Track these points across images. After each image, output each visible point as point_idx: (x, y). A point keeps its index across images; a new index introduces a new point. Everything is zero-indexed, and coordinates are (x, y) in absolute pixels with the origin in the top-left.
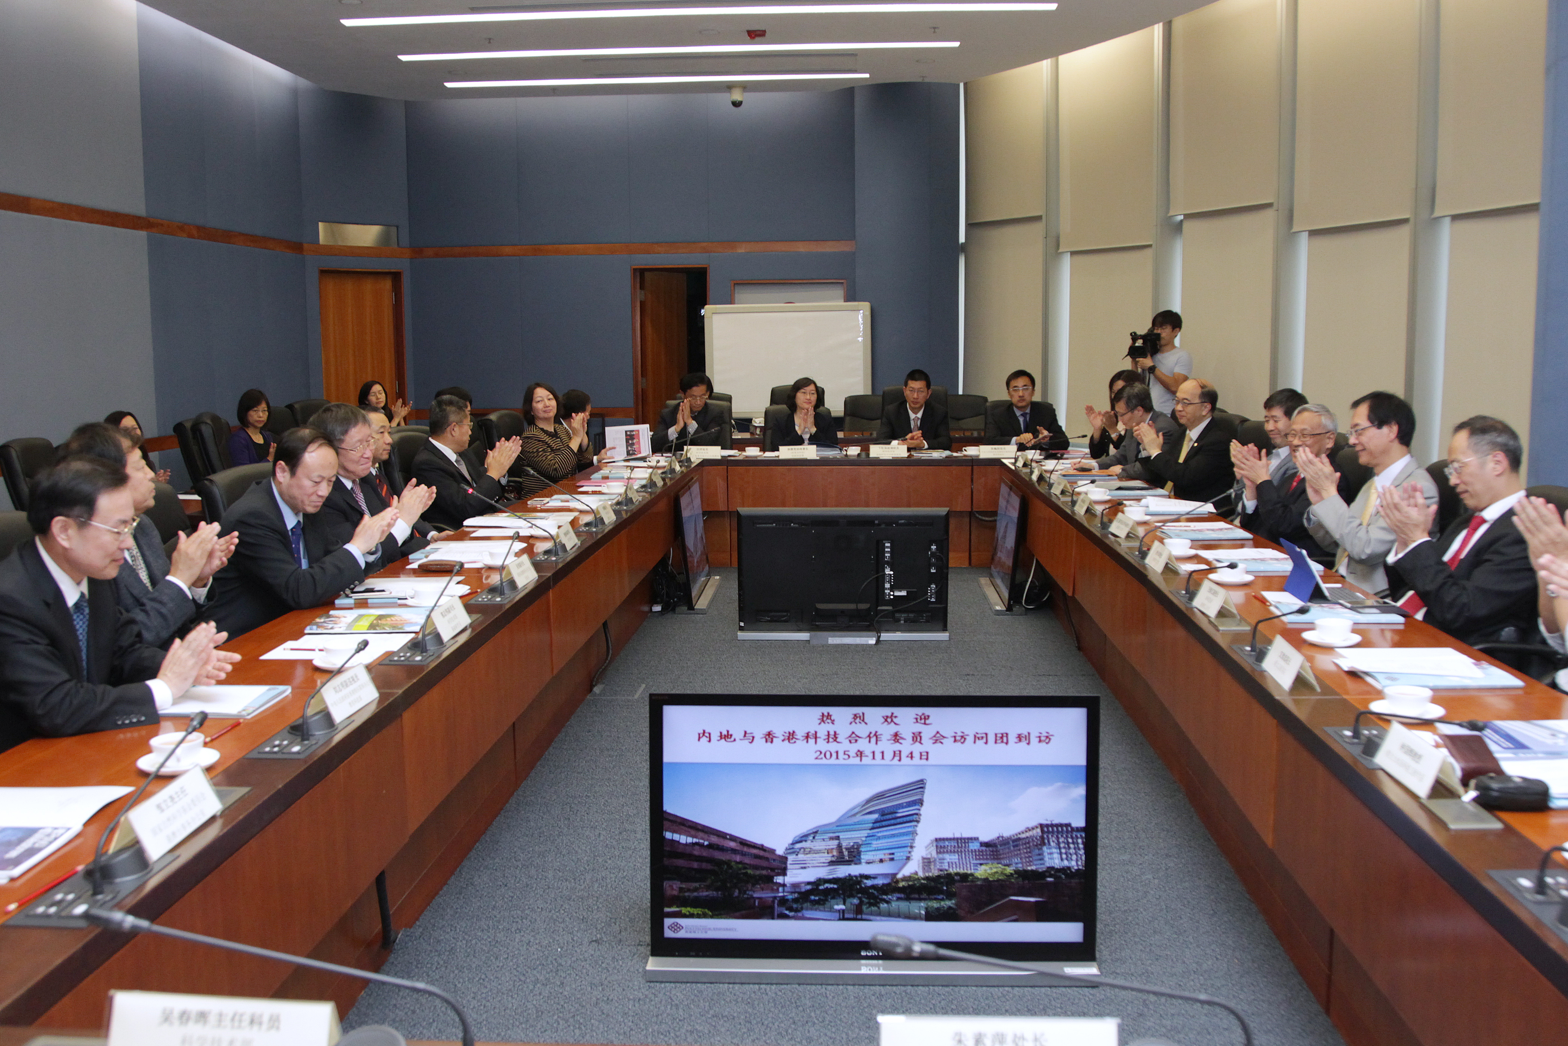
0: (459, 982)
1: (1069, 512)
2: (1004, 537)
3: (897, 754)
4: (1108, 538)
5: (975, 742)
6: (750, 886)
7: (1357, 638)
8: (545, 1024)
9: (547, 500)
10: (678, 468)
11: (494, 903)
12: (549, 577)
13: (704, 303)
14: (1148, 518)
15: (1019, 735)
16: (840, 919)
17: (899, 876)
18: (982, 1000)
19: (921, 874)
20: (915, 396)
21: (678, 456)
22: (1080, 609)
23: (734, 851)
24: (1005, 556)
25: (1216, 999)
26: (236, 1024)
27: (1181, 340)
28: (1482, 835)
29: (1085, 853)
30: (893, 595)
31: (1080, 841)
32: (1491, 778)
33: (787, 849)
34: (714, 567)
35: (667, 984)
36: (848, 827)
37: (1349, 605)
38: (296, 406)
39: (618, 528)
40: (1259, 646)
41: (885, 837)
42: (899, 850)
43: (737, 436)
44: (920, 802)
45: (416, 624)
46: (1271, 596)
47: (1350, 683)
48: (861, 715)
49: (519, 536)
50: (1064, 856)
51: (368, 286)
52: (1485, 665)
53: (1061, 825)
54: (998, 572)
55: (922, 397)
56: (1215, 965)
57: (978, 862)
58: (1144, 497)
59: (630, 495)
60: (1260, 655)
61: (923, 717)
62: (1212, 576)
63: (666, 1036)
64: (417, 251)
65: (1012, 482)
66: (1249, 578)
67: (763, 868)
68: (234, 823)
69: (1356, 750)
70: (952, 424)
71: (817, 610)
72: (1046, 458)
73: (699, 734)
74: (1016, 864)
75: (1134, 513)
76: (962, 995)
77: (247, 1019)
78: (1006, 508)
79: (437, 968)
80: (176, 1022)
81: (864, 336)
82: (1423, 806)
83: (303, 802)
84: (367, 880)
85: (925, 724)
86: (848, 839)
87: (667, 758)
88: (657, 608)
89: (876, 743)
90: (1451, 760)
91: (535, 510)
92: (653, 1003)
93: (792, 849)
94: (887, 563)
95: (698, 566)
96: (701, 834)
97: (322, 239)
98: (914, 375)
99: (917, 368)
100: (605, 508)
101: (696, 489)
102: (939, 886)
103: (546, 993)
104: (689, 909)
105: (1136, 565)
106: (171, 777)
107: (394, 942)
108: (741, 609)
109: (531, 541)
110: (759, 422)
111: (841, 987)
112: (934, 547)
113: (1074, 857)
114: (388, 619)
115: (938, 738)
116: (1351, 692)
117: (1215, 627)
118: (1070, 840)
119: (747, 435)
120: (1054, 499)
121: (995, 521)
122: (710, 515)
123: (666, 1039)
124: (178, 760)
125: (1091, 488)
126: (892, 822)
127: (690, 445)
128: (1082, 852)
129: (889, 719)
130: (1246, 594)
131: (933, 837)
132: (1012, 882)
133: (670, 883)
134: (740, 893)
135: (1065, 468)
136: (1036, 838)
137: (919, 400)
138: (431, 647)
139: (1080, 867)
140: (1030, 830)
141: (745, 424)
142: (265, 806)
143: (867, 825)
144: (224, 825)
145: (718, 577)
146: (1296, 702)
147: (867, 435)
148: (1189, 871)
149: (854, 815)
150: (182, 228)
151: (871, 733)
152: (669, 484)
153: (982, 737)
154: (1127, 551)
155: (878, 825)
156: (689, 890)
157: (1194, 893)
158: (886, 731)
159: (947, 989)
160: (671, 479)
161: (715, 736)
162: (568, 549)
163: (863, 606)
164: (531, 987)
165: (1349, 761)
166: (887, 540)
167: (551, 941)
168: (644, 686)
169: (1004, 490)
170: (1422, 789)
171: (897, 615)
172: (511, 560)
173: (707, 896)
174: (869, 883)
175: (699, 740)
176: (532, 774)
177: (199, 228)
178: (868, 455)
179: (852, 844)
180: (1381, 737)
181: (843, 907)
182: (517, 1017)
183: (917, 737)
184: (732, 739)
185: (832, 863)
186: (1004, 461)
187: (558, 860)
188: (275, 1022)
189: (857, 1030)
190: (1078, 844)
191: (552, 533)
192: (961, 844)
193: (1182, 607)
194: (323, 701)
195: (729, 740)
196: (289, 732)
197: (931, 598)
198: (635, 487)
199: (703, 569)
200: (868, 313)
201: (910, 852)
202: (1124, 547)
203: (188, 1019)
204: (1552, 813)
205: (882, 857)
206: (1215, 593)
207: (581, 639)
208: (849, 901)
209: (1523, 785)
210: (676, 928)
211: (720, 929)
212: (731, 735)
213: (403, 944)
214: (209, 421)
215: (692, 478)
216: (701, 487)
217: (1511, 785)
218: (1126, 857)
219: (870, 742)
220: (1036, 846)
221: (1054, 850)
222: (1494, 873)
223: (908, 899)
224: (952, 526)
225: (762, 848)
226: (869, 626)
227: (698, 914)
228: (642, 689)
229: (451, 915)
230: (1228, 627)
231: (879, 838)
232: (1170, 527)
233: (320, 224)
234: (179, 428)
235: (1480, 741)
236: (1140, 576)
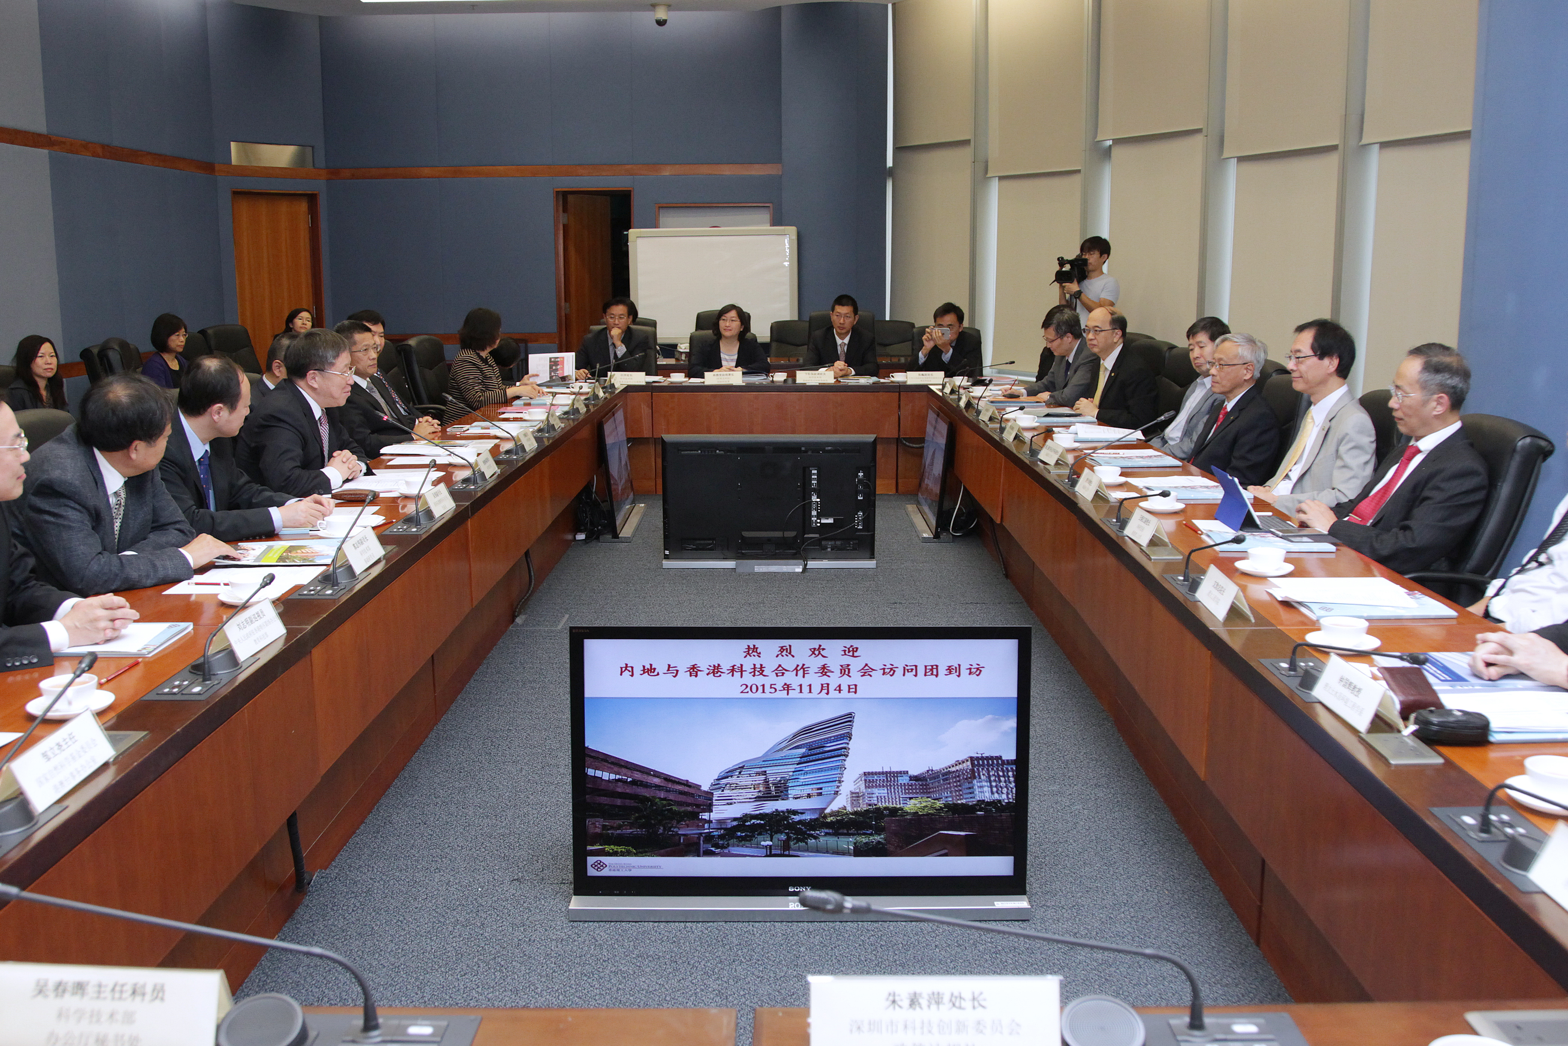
0: (377, 925)
1: (998, 439)
2: (932, 464)
3: (825, 687)
4: (1038, 465)
5: (904, 675)
6: (674, 823)
7: (1290, 568)
8: (464, 968)
9: (467, 427)
10: (601, 394)
11: (413, 841)
12: (468, 506)
13: (629, 227)
14: (1077, 445)
15: (950, 667)
16: (767, 856)
17: (827, 811)
18: (911, 935)
19: (849, 809)
20: (842, 321)
21: (602, 383)
22: (1009, 535)
23: (658, 787)
24: (933, 483)
25: (1161, 953)
26: (117, 995)
27: (1109, 266)
28: (1420, 770)
29: (1016, 786)
30: (820, 523)
31: (1010, 774)
32: (1431, 711)
33: (712, 785)
34: (639, 495)
35: (591, 924)
36: (775, 762)
37: (1280, 534)
38: (210, 332)
39: (540, 455)
40: (1192, 575)
41: (813, 772)
42: (827, 784)
43: (662, 361)
44: (849, 736)
45: (328, 556)
46: (1202, 524)
47: (1283, 613)
48: (788, 647)
49: (435, 464)
50: (995, 789)
51: (284, 207)
52: (1418, 594)
53: (992, 758)
54: (926, 500)
55: (849, 322)
56: (1145, 897)
57: (907, 796)
58: (1074, 423)
59: (552, 422)
60: (1194, 586)
61: (851, 649)
62: (1143, 504)
63: (589, 978)
64: (333, 173)
65: (940, 408)
66: (1180, 506)
67: (688, 805)
68: (127, 771)
69: (1293, 683)
70: (879, 349)
71: (743, 538)
72: (974, 385)
73: (621, 668)
74: (947, 797)
75: (1063, 440)
76: (891, 931)
77: (128, 989)
78: (934, 434)
79: (353, 910)
80: (52, 995)
81: (790, 261)
82: (1362, 741)
83: (204, 746)
84: (276, 821)
85: (853, 656)
86: (775, 773)
87: (589, 692)
88: (581, 537)
89: (804, 677)
90: (1391, 694)
91: (455, 437)
92: (576, 943)
93: (717, 784)
94: (814, 490)
95: (623, 494)
96: (624, 770)
97: (234, 160)
98: (842, 300)
99: (844, 293)
100: (525, 435)
101: (620, 415)
102: (868, 820)
103: (465, 935)
104: (612, 847)
105: (1066, 493)
106: (60, 722)
107: (309, 884)
108: (666, 537)
109: (450, 469)
110: (684, 347)
111: (768, 924)
112: (861, 474)
113: (1005, 790)
114: (299, 551)
115: (866, 671)
116: (1286, 622)
117: (1148, 557)
118: (1001, 774)
119: (672, 361)
120: (982, 426)
121: (923, 447)
122: (635, 442)
123: (589, 980)
124: (70, 703)
125: (1019, 414)
126: (820, 756)
127: (615, 370)
128: (1013, 785)
129: (816, 652)
130: (1176, 522)
131: (862, 772)
132: (942, 817)
133: (593, 820)
134: (664, 830)
135: (993, 394)
136: (966, 772)
137: (845, 326)
138: (343, 581)
139: (1011, 801)
140: (960, 764)
141: (670, 350)
142: (163, 752)
143: (794, 760)
144: (118, 772)
145: (643, 505)
146: (1230, 632)
147: (793, 361)
148: (1118, 801)
149: (781, 750)
150: (85, 147)
151: (798, 666)
152: (592, 410)
153: (912, 670)
154: (1056, 478)
155: (805, 759)
156: (612, 828)
157: (1123, 823)
158: (815, 663)
159: (876, 925)
160: (594, 405)
161: (638, 670)
162: (487, 478)
163: (791, 534)
164: (451, 929)
165: (1286, 693)
166: (814, 466)
167: (472, 880)
168: (567, 616)
169: (932, 416)
170: (1362, 723)
171: (823, 543)
172: (427, 488)
173: (631, 833)
174: (797, 818)
175: (621, 675)
176: (453, 707)
177: (103, 146)
178: (794, 381)
179: (779, 779)
180: (1319, 670)
181: (771, 843)
182: (435, 960)
183: (845, 670)
184: (656, 673)
185: (758, 799)
186: (932, 387)
187: (479, 796)
188: (159, 992)
189: (785, 969)
190: (1009, 777)
191: (470, 461)
192: (890, 778)
193: (1113, 536)
194: (226, 638)
195: (652, 674)
196: (190, 672)
197: (858, 525)
198: (558, 414)
199: (628, 496)
200: (795, 237)
201: (838, 787)
202: (1054, 475)
203: (64, 991)
204: (1491, 747)
205: (810, 792)
206: (1147, 522)
207: (501, 568)
208: (776, 836)
209: (1464, 718)
210: (599, 866)
211: (644, 867)
212: (655, 669)
213: (319, 886)
214: (116, 348)
215: (616, 405)
216: (625, 413)
217: (1451, 719)
218: (1056, 788)
219: (797, 675)
220: (966, 779)
221: (984, 784)
222: (1435, 810)
223: (836, 834)
224: (879, 454)
225: (687, 784)
226: (795, 554)
227: (621, 851)
228: (565, 620)
229: (369, 855)
230: (1160, 556)
231: (807, 773)
232: (1102, 455)
233: (233, 144)
234: (86, 354)
235: (1419, 673)
236: (1070, 504)
